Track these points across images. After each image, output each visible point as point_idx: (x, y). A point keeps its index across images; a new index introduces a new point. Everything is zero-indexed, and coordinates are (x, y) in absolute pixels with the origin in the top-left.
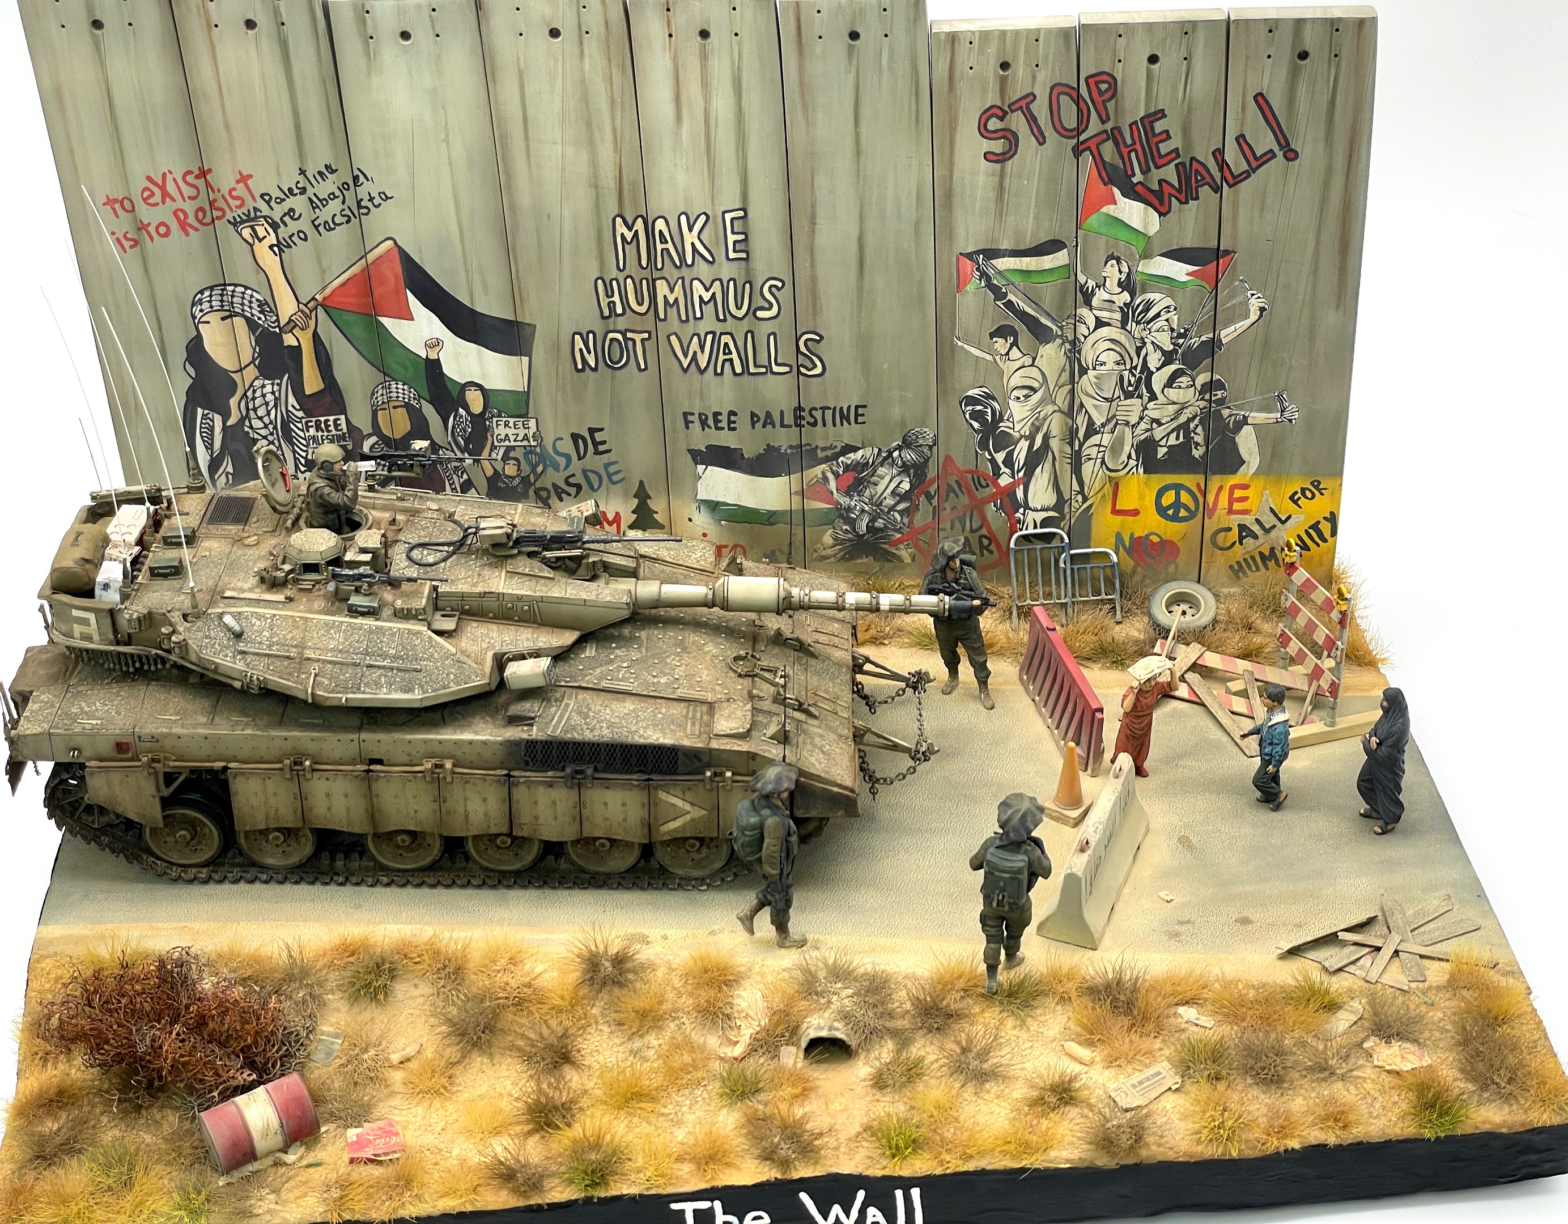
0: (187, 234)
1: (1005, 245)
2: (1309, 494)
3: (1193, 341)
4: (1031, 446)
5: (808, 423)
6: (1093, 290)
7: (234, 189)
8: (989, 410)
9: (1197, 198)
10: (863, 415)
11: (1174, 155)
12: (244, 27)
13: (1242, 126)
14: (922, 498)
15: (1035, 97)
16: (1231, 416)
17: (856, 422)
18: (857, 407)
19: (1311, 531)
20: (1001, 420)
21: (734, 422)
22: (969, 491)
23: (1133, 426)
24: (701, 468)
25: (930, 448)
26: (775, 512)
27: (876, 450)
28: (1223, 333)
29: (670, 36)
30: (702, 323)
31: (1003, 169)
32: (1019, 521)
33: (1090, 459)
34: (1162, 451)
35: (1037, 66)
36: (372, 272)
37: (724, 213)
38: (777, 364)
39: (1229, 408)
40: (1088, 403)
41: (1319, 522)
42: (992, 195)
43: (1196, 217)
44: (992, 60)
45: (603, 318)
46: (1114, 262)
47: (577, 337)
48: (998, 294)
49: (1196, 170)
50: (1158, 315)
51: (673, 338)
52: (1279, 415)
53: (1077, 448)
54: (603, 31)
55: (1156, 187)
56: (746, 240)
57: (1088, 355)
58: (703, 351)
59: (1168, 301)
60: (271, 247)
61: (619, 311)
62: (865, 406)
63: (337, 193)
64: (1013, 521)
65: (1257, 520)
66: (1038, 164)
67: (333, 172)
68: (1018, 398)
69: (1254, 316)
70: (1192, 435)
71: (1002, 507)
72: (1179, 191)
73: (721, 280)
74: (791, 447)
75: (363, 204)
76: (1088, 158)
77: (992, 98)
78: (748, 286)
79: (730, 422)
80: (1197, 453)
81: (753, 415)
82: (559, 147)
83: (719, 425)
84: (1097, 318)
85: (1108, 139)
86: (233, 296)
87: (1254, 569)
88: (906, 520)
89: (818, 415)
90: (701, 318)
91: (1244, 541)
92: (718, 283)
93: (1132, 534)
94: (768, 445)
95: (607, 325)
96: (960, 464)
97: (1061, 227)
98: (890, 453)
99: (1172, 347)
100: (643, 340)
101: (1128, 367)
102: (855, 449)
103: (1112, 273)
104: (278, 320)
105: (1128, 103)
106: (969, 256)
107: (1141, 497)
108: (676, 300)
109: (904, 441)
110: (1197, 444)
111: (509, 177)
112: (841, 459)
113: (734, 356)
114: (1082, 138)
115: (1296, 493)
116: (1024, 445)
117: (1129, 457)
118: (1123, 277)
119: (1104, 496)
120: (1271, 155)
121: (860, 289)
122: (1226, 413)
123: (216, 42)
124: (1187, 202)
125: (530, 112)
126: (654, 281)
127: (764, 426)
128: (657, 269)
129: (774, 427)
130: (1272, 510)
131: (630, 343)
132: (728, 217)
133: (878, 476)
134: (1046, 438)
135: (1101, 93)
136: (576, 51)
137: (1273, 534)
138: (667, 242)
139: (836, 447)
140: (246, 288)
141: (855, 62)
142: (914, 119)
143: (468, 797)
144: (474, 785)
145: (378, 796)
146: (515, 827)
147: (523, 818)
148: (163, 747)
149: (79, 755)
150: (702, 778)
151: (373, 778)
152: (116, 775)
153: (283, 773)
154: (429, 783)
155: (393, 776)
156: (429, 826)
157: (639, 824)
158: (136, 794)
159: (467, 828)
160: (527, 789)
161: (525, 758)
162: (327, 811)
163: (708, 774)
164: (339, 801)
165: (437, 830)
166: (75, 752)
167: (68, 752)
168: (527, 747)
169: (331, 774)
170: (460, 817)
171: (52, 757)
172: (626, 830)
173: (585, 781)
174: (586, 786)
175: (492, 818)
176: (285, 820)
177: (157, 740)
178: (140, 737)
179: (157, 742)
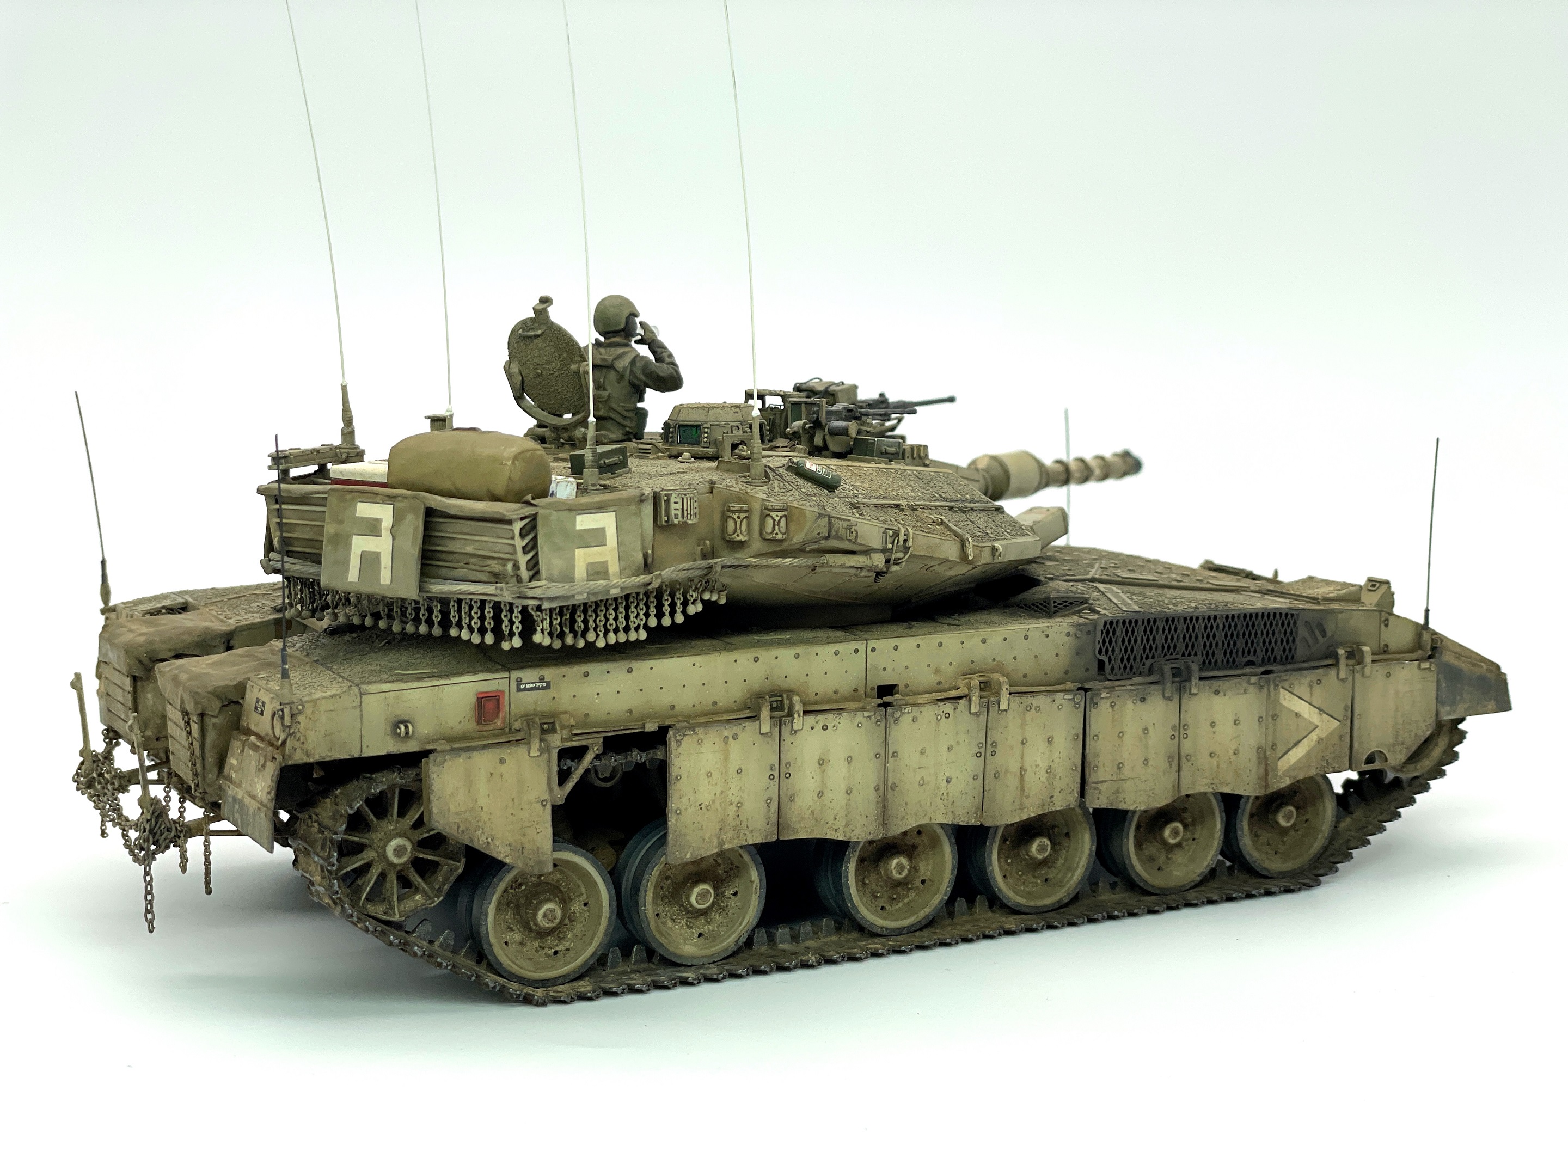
143: (1028, 737)
144: (1037, 711)
145: (897, 756)
146: (1089, 791)
147: (1101, 769)
148: (557, 699)
149: (407, 733)
150: (1330, 662)
151: (893, 717)
152: (484, 761)
153: (757, 723)
154: (975, 717)
155: (924, 709)
156: (965, 811)
157: (1254, 759)
158: (513, 800)
159: (1021, 804)
160: (1110, 710)
161: (1100, 657)
162: (816, 798)
163: (1341, 652)
164: (838, 775)
165: (975, 818)
166: (403, 727)
167: (389, 729)
168: (1104, 634)
169: (830, 716)
170: (1013, 782)
171: (359, 746)
172: (1237, 774)
173: (1187, 684)
174: (1190, 693)
175: (1058, 777)
176: (750, 828)
177: (549, 683)
178: (519, 681)
179: (548, 687)
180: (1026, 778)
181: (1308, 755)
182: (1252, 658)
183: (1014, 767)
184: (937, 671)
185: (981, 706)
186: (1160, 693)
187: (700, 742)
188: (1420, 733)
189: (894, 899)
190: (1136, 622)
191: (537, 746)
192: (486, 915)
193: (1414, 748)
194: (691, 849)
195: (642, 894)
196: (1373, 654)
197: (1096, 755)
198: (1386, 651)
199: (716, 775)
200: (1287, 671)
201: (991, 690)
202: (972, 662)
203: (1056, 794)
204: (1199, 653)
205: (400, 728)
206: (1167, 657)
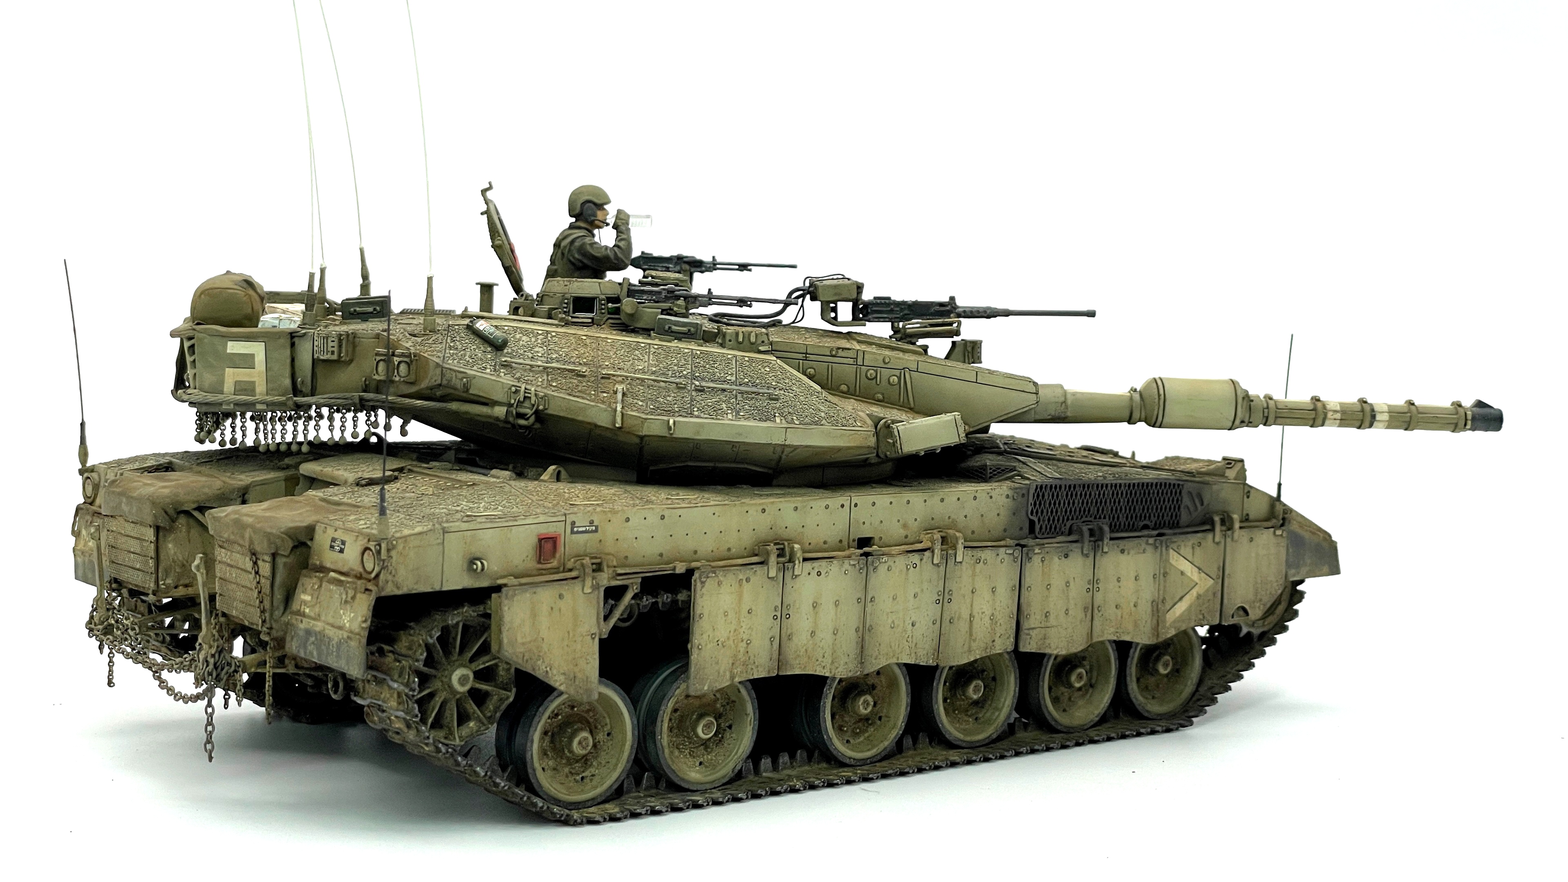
143: (976, 587)
144: (985, 564)
145: (874, 601)
146: (1023, 636)
147: (1033, 617)
148: (603, 541)
149: (483, 569)
150: (1208, 527)
151: (873, 565)
152: (546, 596)
153: (766, 568)
154: (936, 568)
155: (897, 559)
156: (925, 652)
157: (1149, 610)
158: (568, 632)
159: (970, 647)
160: (1041, 564)
161: (1032, 517)
162: (809, 637)
163: (1217, 519)
164: (828, 617)
165: (933, 659)
166: (479, 563)
167: (465, 566)
168: (1035, 497)
169: (824, 563)
170: (963, 626)
171: (440, 580)
172: (1136, 625)
173: (1100, 543)
174: (1103, 552)
175: (999, 624)
176: (756, 664)
177: (597, 527)
178: (573, 523)
179: (596, 531)
180: (974, 623)
181: (1189, 609)
182: (1147, 522)
183: (965, 615)
184: (905, 526)
185: (942, 558)
186: (1080, 551)
187: (720, 584)
188: (1273, 592)
189: (857, 733)
190: (1060, 487)
191: (590, 584)
192: (532, 741)
193: (1268, 605)
194: (709, 681)
195: (659, 724)
196: (1241, 521)
197: (1029, 605)
198: (1247, 520)
199: (731, 615)
200: (1175, 534)
201: (947, 544)
202: (933, 519)
203: (997, 639)
204: (1107, 517)
205: (476, 564)
206: (1083, 519)
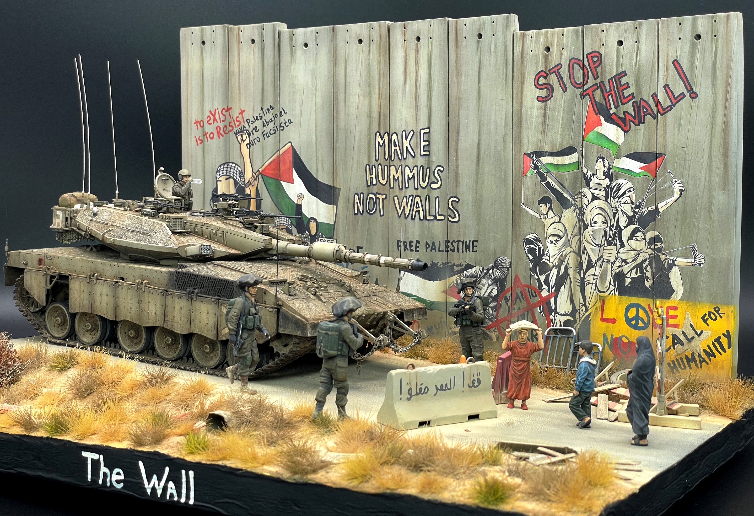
0: (219, 138)
1: (546, 149)
2: (713, 317)
3: (644, 210)
4: (558, 272)
5: (451, 249)
6: (590, 177)
7: (238, 117)
8: (537, 248)
9: (644, 122)
10: (476, 246)
11: (631, 97)
12: (251, 43)
13: (667, 79)
14: (503, 300)
15: (562, 66)
16: (665, 259)
17: (473, 251)
18: (473, 241)
19: (716, 343)
20: (543, 255)
21: (418, 247)
22: (527, 299)
23: (612, 263)
24: (402, 273)
25: (508, 269)
26: (434, 302)
27: (481, 268)
28: (660, 205)
29: (405, 40)
30: (408, 190)
31: (546, 105)
32: (552, 321)
33: (589, 283)
34: (628, 281)
35: (563, 49)
36: (281, 159)
37: (421, 130)
38: (439, 215)
39: (664, 254)
40: (589, 247)
41: (720, 337)
42: (540, 120)
43: (644, 134)
44: (541, 46)
45: (368, 186)
46: (601, 160)
47: (356, 196)
48: (543, 178)
49: (643, 106)
50: (624, 193)
51: (396, 198)
52: (693, 261)
53: (582, 276)
54: (378, 39)
55: (622, 116)
56: (429, 145)
57: (588, 218)
58: (407, 206)
59: (630, 185)
60: (247, 145)
61: (374, 183)
62: (477, 241)
63: (273, 119)
64: (549, 321)
65: (683, 332)
66: (563, 103)
67: (273, 109)
68: (552, 242)
69: (676, 195)
70: (645, 271)
71: (543, 311)
72: (635, 118)
73: (417, 166)
74: (443, 264)
75: (282, 125)
76: (587, 99)
77: (541, 67)
78: (428, 170)
79: (417, 247)
80: (648, 284)
81: (427, 243)
82: (357, 97)
83: (412, 248)
84: (592, 194)
85: (598, 89)
86: (231, 168)
87: (683, 367)
88: (495, 313)
89: (455, 244)
90: (408, 187)
91: (676, 346)
92: (416, 168)
93: (612, 335)
94: (432, 261)
95: (369, 190)
96: (524, 281)
97: (574, 139)
98: (488, 271)
99: (632, 214)
100: (383, 199)
101: (609, 226)
102: (471, 267)
103: (600, 167)
104: (245, 181)
105: (607, 68)
106: (529, 155)
107: (617, 311)
108: (398, 177)
109: (495, 263)
110: (648, 278)
111: (337, 112)
112: (465, 272)
113: (420, 209)
114: (585, 88)
115: (705, 315)
116: (554, 271)
117: (610, 283)
118: (606, 169)
119: (596, 309)
120: (682, 96)
121: (477, 173)
122: (663, 257)
123: (241, 50)
124: (639, 125)
125: (348, 80)
126: (390, 166)
127: (431, 251)
128: (392, 161)
129: (436, 251)
130: (692, 326)
131: (378, 200)
132: (422, 132)
133: (482, 285)
134: (566, 268)
135: (594, 63)
136: (368, 49)
137: (693, 343)
138: (396, 146)
139: (463, 265)
140: (236, 164)
141: (479, 49)
142: (504, 79)
143: (150, 301)
144: (152, 294)
145: (118, 298)
146: (166, 323)
147: (169, 317)
148: (53, 263)
149: (26, 264)
153: (87, 279)
154: (137, 291)
156: (135, 319)
157: (213, 327)
158: (39, 285)
159: (148, 321)
160: (171, 299)
162: (100, 304)
164: (105, 299)
165: (138, 322)
168: (176, 276)
169: (103, 281)
170: (146, 314)
171: (19, 265)
172: (207, 330)
173: (194, 297)
174: (194, 300)
175: (158, 316)
176: (85, 308)
178: (46, 256)
179: (52, 259)
180: (149, 313)
183: (146, 309)
185: (138, 288)
187: (75, 281)
190: (185, 274)
192: (46, 316)
197: (168, 313)
198: (265, 303)
199: (79, 291)
201: (142, 285)
203: (158, 321)
205: (24, 262)
